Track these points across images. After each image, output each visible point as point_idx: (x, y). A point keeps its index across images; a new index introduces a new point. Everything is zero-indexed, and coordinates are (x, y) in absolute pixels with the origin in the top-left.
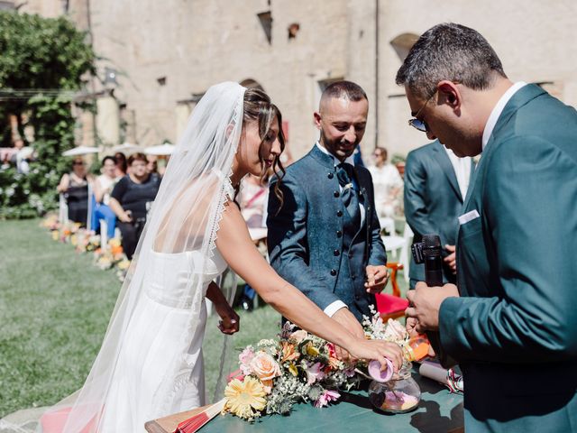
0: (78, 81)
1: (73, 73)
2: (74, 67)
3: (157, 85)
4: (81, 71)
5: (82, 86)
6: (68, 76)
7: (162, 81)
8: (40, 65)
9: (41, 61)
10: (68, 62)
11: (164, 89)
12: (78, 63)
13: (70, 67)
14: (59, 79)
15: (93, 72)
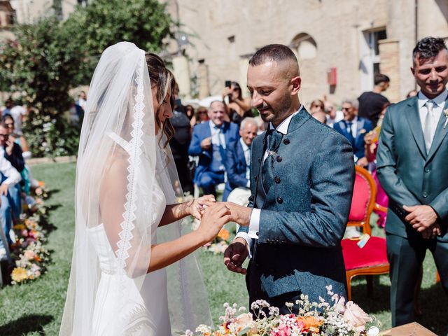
0: (160, 44)
1: (156, 38)
2: (157, 33)
3: (228, 42)
4: (163, 36)
5: (163, 47)
6: (152, 41)
7: (232, 39)
8: (130, 33)
9: (131, 30)
10: (152, 29)
11: (233, 45)
12: (159, 30)
13: (153, 34)
14: (146, 43)
15: (172, 36)
